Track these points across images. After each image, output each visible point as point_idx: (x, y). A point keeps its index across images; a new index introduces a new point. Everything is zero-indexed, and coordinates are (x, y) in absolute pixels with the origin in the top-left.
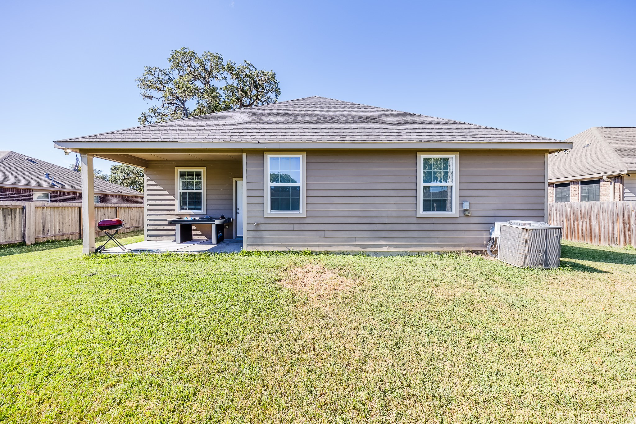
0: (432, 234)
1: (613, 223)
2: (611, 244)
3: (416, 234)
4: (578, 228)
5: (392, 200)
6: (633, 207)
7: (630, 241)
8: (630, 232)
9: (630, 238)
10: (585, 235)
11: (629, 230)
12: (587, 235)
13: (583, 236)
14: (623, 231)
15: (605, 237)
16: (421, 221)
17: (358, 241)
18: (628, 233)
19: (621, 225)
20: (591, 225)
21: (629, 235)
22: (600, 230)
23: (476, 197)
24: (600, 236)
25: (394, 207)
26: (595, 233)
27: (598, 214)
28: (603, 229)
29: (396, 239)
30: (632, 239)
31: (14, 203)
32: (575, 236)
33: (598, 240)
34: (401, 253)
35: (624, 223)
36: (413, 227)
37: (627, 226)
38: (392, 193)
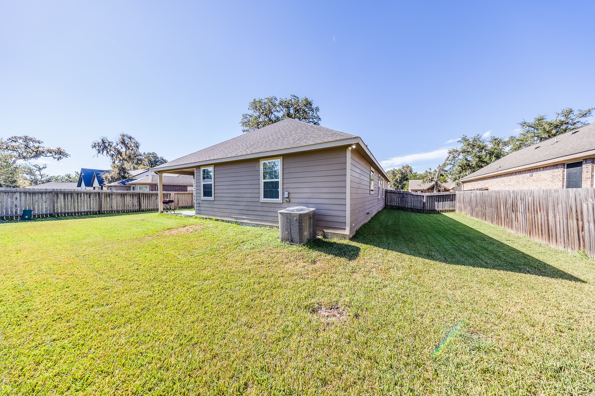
0: (269, 214)
1: (567, 219)
2: (566, 247)
3: (260, 213)
4: (538, 223)
5: (249, 191)
6: (585, 197)
7: (584, 246)
8: (583, 233)
9: (584, 241)
10: (543, 233)
11: (582, 231)
12: (545, 233)
13: (542, 234)
14: (577, 230)
15: (561, 237)
16: (263, 205)
17: (234, 215)
18: (582, 234)
19: (575, 221)
20: (548, 220)
21: (583, 237)
22: (556, 228)
23: (294, 189)
24: (556, 235)
25: (249, 195)
26: (552, 231)
27: (554, 206)
28: (558, 226)
29: (251, 216)
30: (586, 243)
31: (167, 192)
32: (536, 233)
33: (555, 240)
34: (254, 225)
35: (577, 220)
36: (259, 209)
37: (580, 223)
38: (249, 187)
